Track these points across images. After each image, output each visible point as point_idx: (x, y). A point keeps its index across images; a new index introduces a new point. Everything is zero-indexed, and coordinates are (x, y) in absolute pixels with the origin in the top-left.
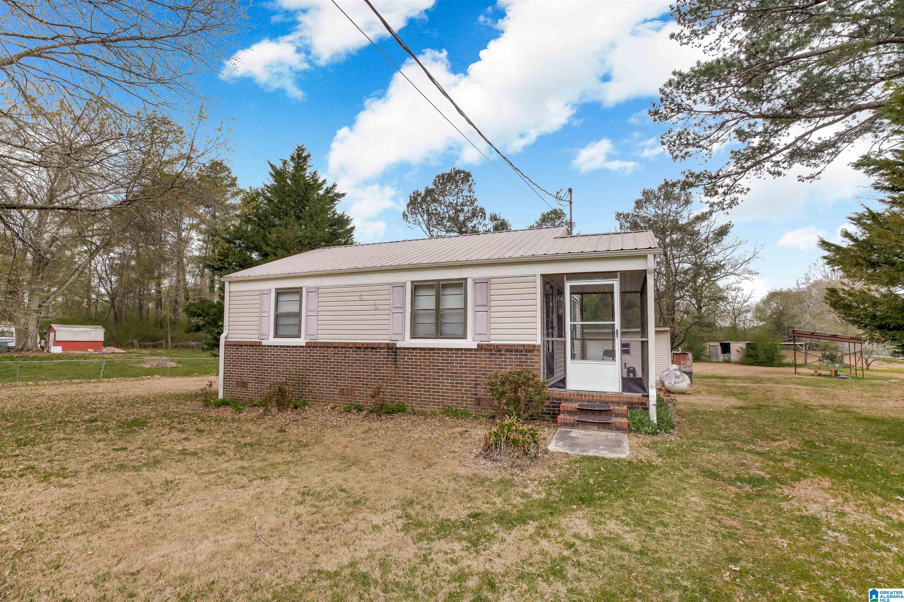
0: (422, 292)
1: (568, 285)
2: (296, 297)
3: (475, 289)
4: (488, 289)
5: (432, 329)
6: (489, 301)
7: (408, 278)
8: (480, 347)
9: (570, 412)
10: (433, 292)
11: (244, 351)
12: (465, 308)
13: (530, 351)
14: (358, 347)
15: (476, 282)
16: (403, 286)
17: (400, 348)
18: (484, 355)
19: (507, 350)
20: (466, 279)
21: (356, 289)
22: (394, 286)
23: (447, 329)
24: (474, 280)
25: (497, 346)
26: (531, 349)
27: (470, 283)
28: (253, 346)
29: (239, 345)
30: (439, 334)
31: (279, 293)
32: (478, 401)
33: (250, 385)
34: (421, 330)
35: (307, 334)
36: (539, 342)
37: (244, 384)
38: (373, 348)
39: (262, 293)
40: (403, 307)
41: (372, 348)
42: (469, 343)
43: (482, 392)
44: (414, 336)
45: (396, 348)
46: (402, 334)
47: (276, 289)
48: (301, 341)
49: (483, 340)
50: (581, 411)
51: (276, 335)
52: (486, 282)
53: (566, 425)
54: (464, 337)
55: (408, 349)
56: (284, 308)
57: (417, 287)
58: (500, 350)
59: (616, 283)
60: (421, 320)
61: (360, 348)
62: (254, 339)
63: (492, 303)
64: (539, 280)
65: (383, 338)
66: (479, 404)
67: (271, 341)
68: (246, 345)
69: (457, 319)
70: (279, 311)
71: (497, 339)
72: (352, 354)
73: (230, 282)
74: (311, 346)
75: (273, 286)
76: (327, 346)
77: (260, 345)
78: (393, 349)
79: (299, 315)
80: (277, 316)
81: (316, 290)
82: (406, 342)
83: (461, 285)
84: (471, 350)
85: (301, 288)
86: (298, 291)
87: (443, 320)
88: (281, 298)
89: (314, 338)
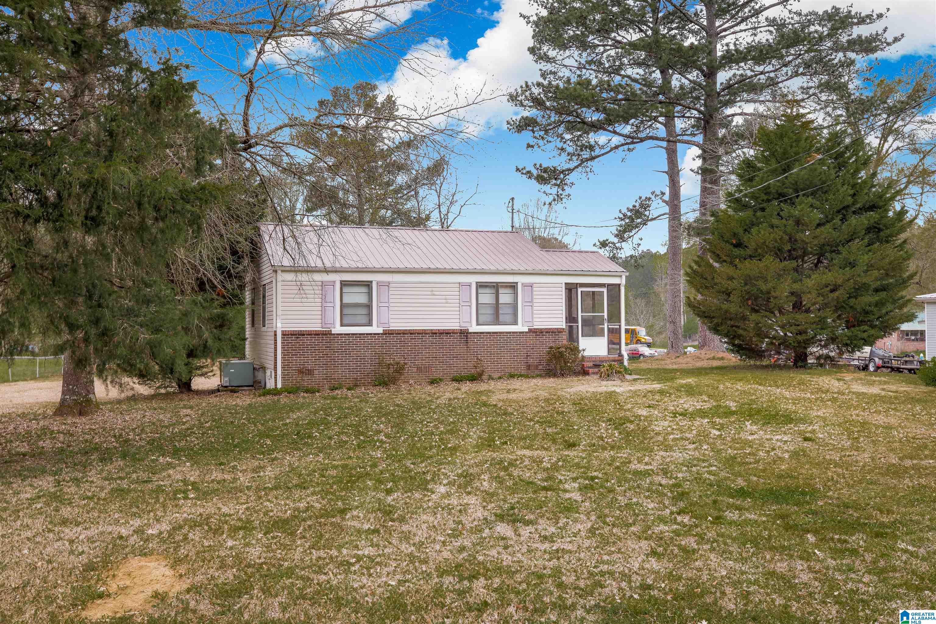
0: (483, 290)
1: (580, 290)
2: (365, 290)
3: (523, 290)
4: (532, 291)
5: (492, 318)
6: (532, 299)
7: (473, 279)
8: (530, 331)
9: (588, 367)
10: (493, 291)
12: (516, 304)
14: (434, 333)
15: (524, 285)
16: (470, 285)
17: (471, 333)
18: (532, 336)
19: (546, 332)
20: (517, 283)
21: (430, 285)
22: (463, 285)
23: (503, 318)
24: (522, 284)
25: (539, 329)
26: (559, 331)
27: (520, 286)
28: (318, 334)
30: (497, 321)
32: (529, 367)
33: (316, 372)
34: (482, 319)
36: (564, 326)
37: (310, 372)
38: (447, 333)
39: (326, 284)
40: (471, 301)
42: (521, 327)
43: (531, 361)
44: (479, 323)
45: (467, 333)
46: (471, 322)
47: (341, 282)
48: (375, 329)
49: (531, 326)
50: (594, 365)
51: (343, 324)
52: (531, 286)
54: (517, 324)
55: (477, 333)
56: (350, 299)
57: (480, 286)
58: (542, 332)
59: (605, 290)
60: (483, 311)
61: (436, 334)
63: (535, 301)
64: (564, 285)
65: (453, 325)
66: (529, 369)
67: (338, 329)
68: (310, 334)
69: (510, 311)
70: (345, 301)
71: (538, 325)
72: (428, 339)
73: (282, 271)
74: (388, 333)
75: (337, 278)
76: (404, 333)
77: (327, 334)
78: (464, 334)
79: (369, 306)
80: (343, 306)
81: (388, 285)
82: (474, 328)
83: (513, 286)
84: (523, 332)
85: (371, 282)
86: (368, 285)
87: (500, 312)
88: (345, 290)
89: (387, 325)
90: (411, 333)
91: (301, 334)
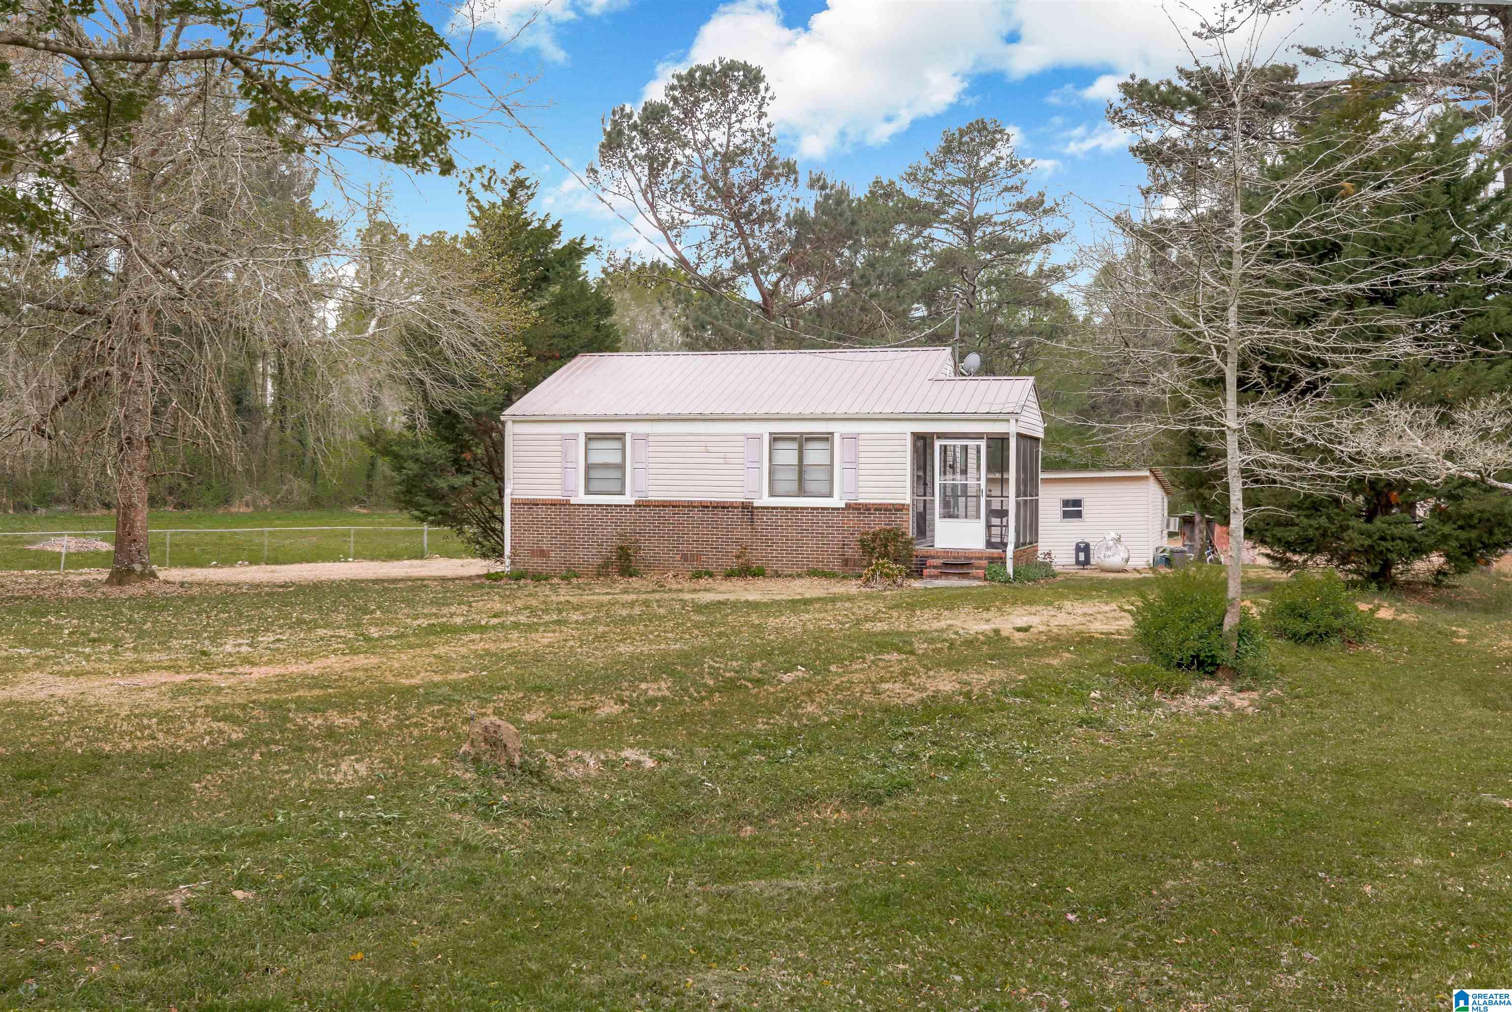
0: (780, 445)
1: (938, 444)
2: (616, 445)
3: (842, 444)
4: (856, 446)
5: (794, 486)
6: (857, 457)
7: (765, 429)
8: (848, 506)
9: (935, 567)
10: (795, 446)
11: (541, 512)
12: (832, 465)
13: (899, 510)
14: (704, 506)
15: (843, 437)
16: (759, 438)
17: (758, 508)
18: (852, 515)
19: (876, 510)
20: (832, 434)
21: (703, 438)
22: (749, 437)
23: (811, 486)
24: (841, 435)
25: (866, 505)
26: (900, 508)
27: (837, 439)
28: (554, 505)
29: (533, 504)
30: (802, 492)
31: (590, 438)
32: (846, 562)
33: (553, 554)
34: (780, 487)
35: (634, 491)
36: (908, 501)
37: (543, 553)
39: (566, 438)
40: (760, 461)
41: (724, 507)
42: (836, 502)
43: (849, 552)
44: (772, 494)
45: (753, 508)
46: (760, 491)
47: (586, 434)
48: (628, 499)
49: (852, 499)
50: (945, 565)
51: (588, 492)
52: (854, 437)
53: (931, 577)
54: (830, 495)
55: (768, 508)
56: (597, 458)
57: (776, 438)
58: (869, 510)
59: (983, 444)
60: (779, 476)
61: (708, 507)
62: (555, 494)
63: (861, 460)
64: (909, 438)
65: (736, 496)
66: (846, 565)
67: (582, 498)
68: (545, 503)
69: (823, 475)
70: (590, 462)
71: (866, 498)
72: (696, 514)
73: (514, 422)
74: (641, 505)
75: (582, 429)
76: (664, 505)
77: (566, 504)
78: (747, 508)
79: (621, 467)
80: (588, 467)
81: (645, 438)
82: (765, 500)
83: (827, 438)
84: (838, 509)
85: (624, 434)
86: (620, 437)
87: (807, 477)
88: (594, 445)
89: (644, 494)
90: (674, 505)
91: (534, 504)
